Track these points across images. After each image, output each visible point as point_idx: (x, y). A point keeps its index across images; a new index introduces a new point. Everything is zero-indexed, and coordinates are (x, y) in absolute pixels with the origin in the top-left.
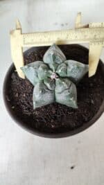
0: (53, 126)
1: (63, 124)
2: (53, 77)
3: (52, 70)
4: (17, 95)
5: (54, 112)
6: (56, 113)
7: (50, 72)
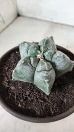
0: (20, 105)
1: (30, 108)
2: (39, 56)
3: (41, 52)
4: (7, 68)
5: (27, 93)
6: (29, 96)
7: (39, 52)
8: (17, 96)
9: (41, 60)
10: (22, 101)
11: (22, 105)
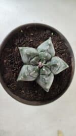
2: (40, 63)
3: (45, 63)
8: (11, 56)
9: (38, 67)
10: (9, 61)
11: (6, 63)
